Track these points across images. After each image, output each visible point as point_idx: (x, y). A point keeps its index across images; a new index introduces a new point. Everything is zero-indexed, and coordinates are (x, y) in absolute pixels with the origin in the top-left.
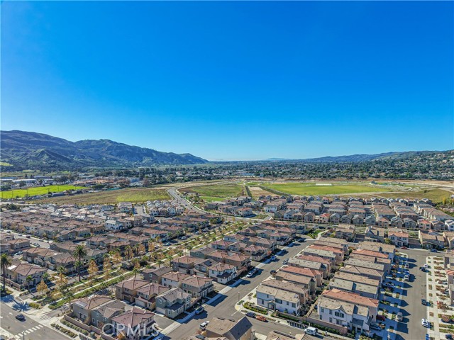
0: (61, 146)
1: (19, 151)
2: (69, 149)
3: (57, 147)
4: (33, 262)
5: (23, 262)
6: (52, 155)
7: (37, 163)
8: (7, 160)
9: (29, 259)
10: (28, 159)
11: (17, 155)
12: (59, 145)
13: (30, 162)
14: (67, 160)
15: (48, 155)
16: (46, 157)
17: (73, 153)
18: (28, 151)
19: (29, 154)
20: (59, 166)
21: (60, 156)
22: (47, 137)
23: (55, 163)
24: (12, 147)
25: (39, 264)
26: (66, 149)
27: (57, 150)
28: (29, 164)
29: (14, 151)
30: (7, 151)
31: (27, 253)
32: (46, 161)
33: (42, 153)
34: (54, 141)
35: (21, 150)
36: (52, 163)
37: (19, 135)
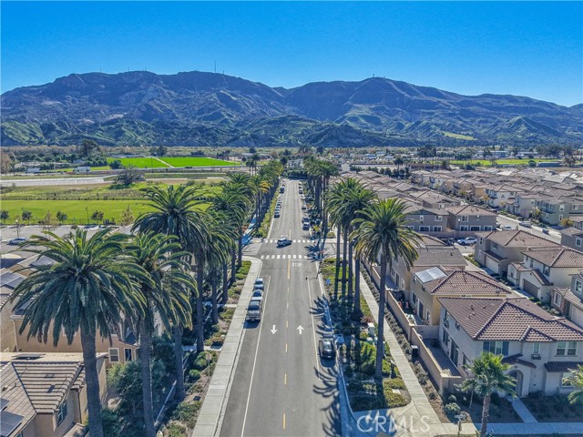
0: (547, 112)
1: (486, 122)
2: (560, 117)
3: (541, 114)
4: (503, 276)
5: (471, 267)
6: (532, 124)
7: (508, 136)
8: (470, 133)
9: (494, 265)
10: (497, 131)
11: (484, 128)
12: (543, 111)
13: (500, 136)
14: (554, 133)
15: (526, 125)
16: (523, 128)
17: (566, 123)
18: (499, 122)
19: (500, 125)
20: (541, 141)
21: (544, 127)
22: (528, 100)
23: (535, 138)
24: (479, 116)
25: (528, 290)
26: (555, 117)
27: (541, 119)
28: (499, 138)
29: (480, 122)
30: (473, 121)
31: (489, 242)
32: (523, 135)
33: (519, 122)
34: (537, 106)
35: (489, 119)
36: (530, 138)
37: (489, 100)
